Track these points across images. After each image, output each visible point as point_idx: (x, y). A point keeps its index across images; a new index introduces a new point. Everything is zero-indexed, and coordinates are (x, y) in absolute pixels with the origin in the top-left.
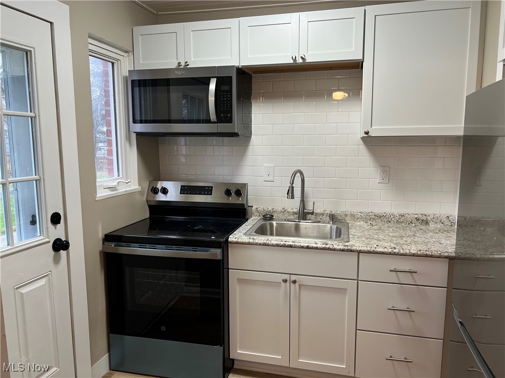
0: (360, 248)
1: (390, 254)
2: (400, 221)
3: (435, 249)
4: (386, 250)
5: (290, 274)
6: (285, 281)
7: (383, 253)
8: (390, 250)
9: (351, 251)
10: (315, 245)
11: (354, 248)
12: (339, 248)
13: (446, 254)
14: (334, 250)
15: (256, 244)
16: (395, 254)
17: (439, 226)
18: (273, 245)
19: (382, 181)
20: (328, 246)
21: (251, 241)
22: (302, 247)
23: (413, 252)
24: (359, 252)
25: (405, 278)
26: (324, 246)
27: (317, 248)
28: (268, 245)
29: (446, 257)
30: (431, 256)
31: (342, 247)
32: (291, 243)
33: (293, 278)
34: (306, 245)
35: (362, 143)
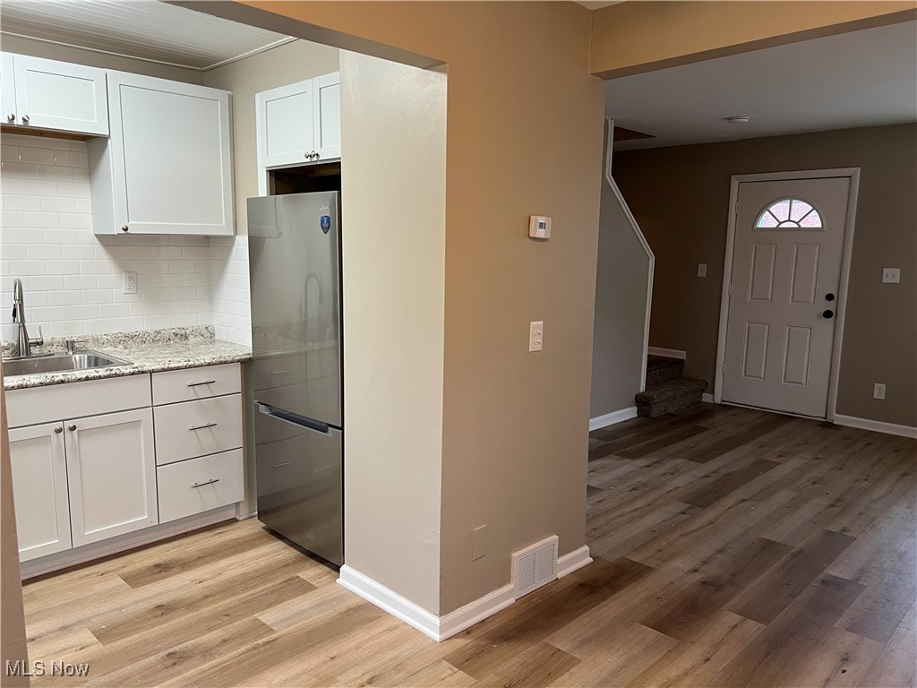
0: (153, 367)
1: (186, 367)
2: (157, 339)
3: (227, 354)
4: (180, 365)
5: (63, 420)
6: (58, 431)
7: (178, 368)
8: (185, 364)
9: (143, 372)
10: (96, 375)
11: (145, 369)
12: (127, 371)
13: (238, 358)
14: (123, 375)
16: (190, 367)
17: (200, 339)
19: (129, 291)
20: (113, 372)
22: (80, 380)
23: (208, 361)
24: (151, 372)
25: (203, 391)
26: (109, 373)
27: (100, 377)
29: (239, 361)
30: (225, 363)
31: (132, 370)
32: (62, 378)
33: (71, 423)
34: (84, 376)
35: (97, 241)
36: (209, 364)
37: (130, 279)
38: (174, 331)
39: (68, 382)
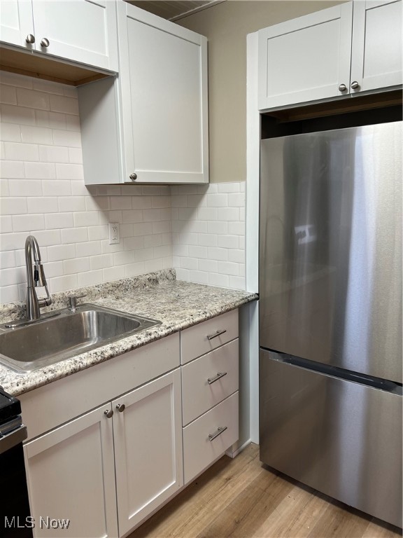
0: (182, 325)
1: (205, 320)
2: (136, 285)
3: (229, 302)
4: (201, 318)
5: (110, 401)
6: (109, 415)
7: (199, 322)
8: (204, 316)
9: (175, 332)
10: (139, 342)
13: (238, 303)
14: (161, 337)
15: (61, 377)
16: (208, 319)
18: (87, 367)
19: (114, 242)
20: (153, 336)
21: (50, 375)
24: (180, 330)
26: (149, 338)
27: (143, 344)
28: (80, 369)
33: (116, 403)
35: (87, 192)
36: (220, 314)
37: (115, 228)
38: (148, 277)
39: (117, 355)
